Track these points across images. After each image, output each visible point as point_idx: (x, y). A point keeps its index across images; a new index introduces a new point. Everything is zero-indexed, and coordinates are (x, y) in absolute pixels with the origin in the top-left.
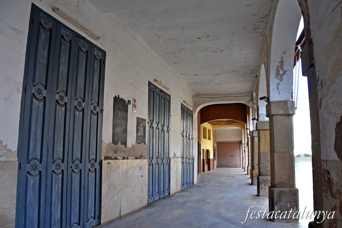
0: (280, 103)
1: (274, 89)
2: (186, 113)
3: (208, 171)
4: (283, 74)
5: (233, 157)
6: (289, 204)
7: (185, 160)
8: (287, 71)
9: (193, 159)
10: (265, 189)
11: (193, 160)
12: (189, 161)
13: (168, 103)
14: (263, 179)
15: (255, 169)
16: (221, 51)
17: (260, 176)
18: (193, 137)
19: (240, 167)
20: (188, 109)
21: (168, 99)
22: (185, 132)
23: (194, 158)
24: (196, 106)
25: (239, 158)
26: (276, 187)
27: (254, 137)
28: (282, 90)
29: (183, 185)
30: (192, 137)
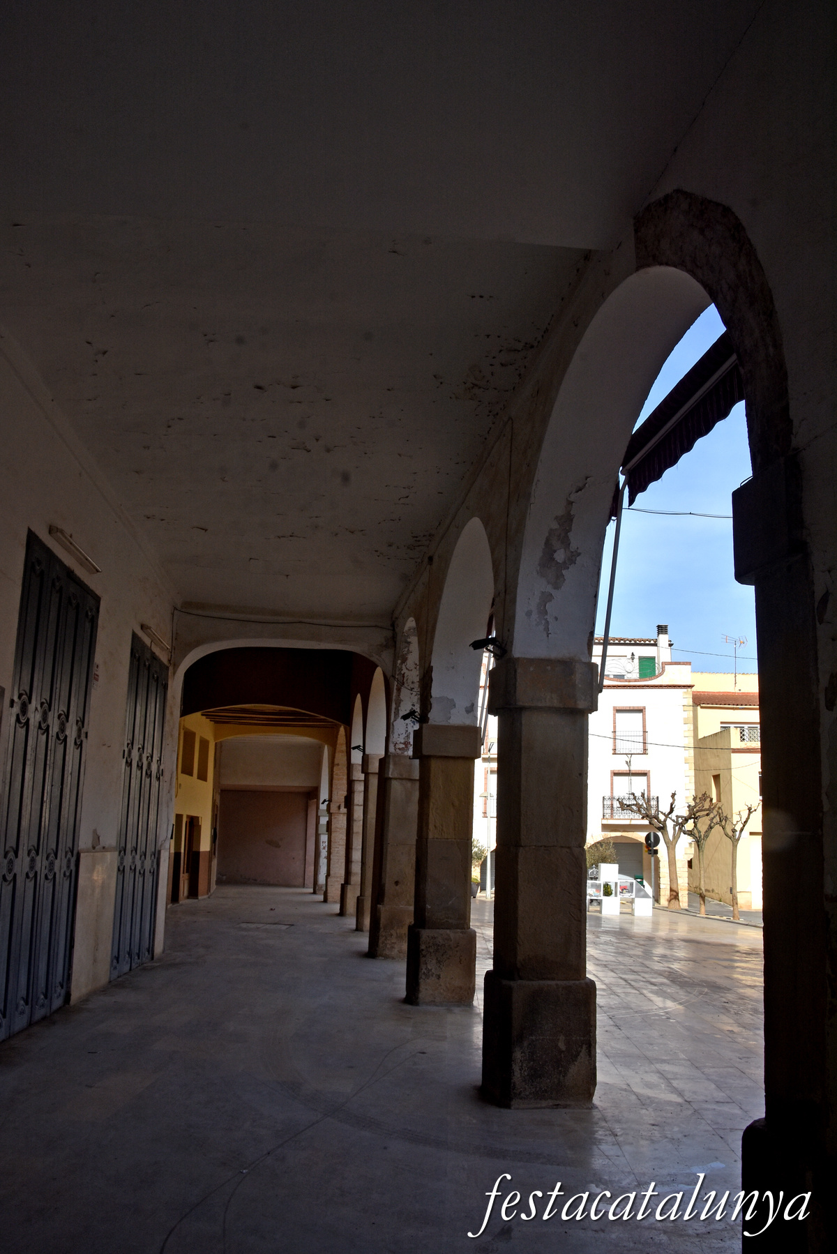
0: (549, 668)
1: (529, 614)
2: (146, 672)
3: (188, 897)
4: (565, 562)
5: (278, 846)
6: (562, 1038)
7: (130, 857)
8: (579, 554)
9: (157, 855)
10: (439, 977)
11: (155, 861)
12: (143, 862)
13: (88, 625)
14: (434, 938)
15: (386, 899)
16: (328, 450)
17: (424, 927)
18: (161, 768)
19: (304, 886)
20: (154, 657)
21: (91, 610)
22: (136, 747)
23: (159, 852)
24: (180, 646)
25: (302, 853)
26: (521, 978)
27: (391, 779)
28: (556, 619)
29: (115, 961)
30: (159, 767)
